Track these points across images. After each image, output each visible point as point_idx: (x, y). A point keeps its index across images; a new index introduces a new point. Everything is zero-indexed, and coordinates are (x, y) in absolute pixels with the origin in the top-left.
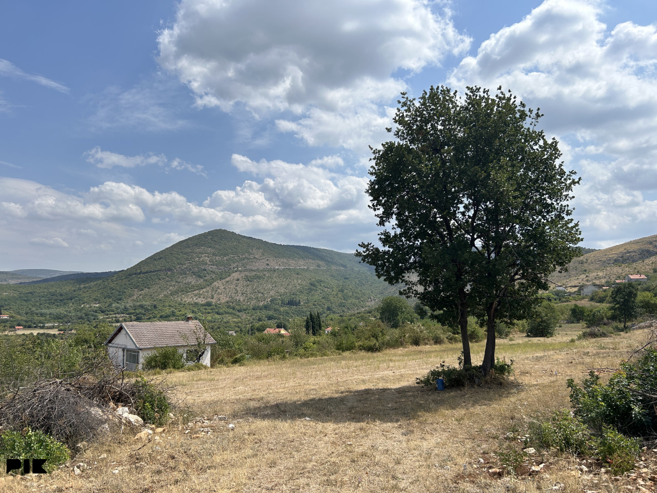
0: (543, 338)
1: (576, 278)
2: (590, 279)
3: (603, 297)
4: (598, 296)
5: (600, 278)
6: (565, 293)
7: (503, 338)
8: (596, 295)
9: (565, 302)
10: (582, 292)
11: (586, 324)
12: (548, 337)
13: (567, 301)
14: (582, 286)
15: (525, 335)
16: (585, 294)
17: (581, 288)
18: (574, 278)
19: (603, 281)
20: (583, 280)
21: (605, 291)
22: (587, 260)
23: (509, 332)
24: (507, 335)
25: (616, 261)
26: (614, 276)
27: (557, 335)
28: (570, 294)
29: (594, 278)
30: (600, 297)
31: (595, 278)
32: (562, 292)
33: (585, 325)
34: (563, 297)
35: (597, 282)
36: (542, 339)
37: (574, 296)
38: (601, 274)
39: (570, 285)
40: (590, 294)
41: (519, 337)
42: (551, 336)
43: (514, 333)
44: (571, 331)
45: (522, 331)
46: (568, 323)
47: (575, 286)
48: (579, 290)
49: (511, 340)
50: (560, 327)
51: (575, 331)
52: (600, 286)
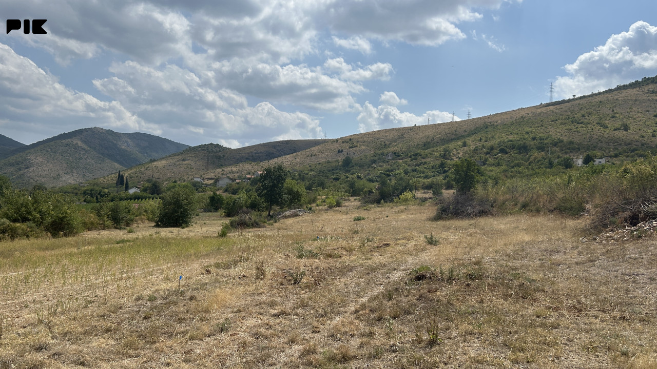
0: (177, 229)
1: (213, 171)
2: (225, 173)
3: (236, 190)
4: (232, 188)
5: (233, 173)
6: (202, 184)
7: (120, 229)
8: (230, 187)
9: (202, 192)
10: (217, 183)
11: (225, 212)
12: (183, 228)
13: (204, 191)
14: (218, 179)
15: (153, 225)
16: (220, 186)
17: (217, 180)
18: (211, 171)
19: (236, 175)
20: (218, 174)
21: (238, 183)
22: (224, 156)
23: (132, 220)
24: (128, 225)
25: (247, 159)
26: (245, 172)
27: (194, 225)
28: (207, 185)
29: (228, 173)
30: (233, 189)
31: (230, 173)
32: (199, 183)
33: (224, 214)
34: (201, 187)
35: (231, 176)
36: (175, 230)
37: (210, 187)
38: (234, 169)
39: (207, 177)
40: (225, 187)
41: (146, 227)
42: (187, 226)
43: (139, 222)
44: (209, 220)
45: (150, 220)
46: (205, 212)
47: (211, 179)
48: (215, 182)
49: (130, 232)
50: (197, 215)
51: (214, 220)
52: (233, 180)
